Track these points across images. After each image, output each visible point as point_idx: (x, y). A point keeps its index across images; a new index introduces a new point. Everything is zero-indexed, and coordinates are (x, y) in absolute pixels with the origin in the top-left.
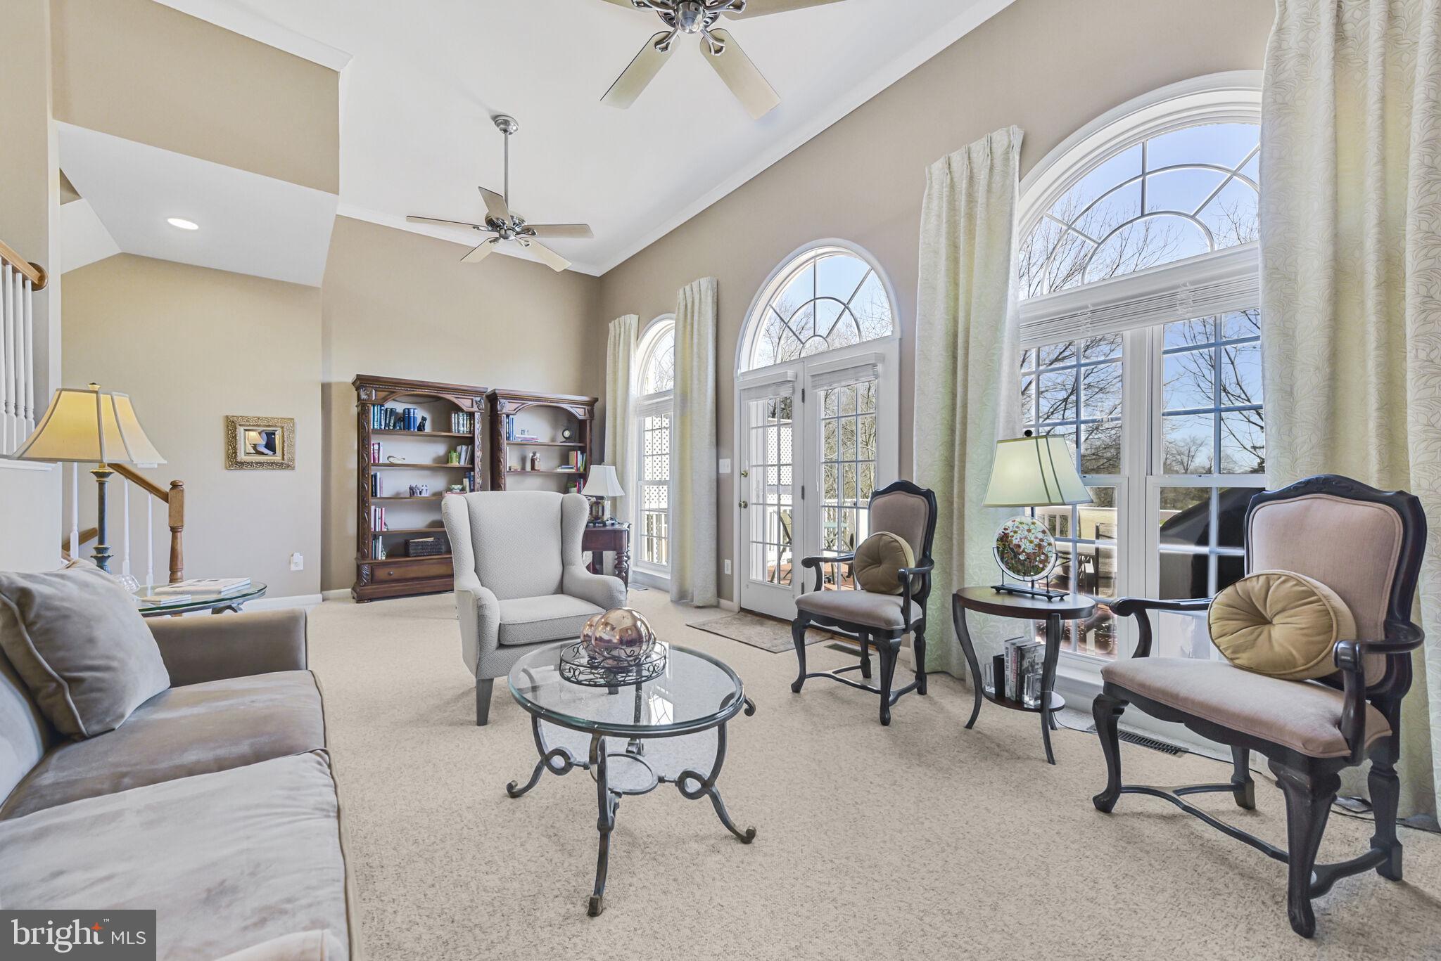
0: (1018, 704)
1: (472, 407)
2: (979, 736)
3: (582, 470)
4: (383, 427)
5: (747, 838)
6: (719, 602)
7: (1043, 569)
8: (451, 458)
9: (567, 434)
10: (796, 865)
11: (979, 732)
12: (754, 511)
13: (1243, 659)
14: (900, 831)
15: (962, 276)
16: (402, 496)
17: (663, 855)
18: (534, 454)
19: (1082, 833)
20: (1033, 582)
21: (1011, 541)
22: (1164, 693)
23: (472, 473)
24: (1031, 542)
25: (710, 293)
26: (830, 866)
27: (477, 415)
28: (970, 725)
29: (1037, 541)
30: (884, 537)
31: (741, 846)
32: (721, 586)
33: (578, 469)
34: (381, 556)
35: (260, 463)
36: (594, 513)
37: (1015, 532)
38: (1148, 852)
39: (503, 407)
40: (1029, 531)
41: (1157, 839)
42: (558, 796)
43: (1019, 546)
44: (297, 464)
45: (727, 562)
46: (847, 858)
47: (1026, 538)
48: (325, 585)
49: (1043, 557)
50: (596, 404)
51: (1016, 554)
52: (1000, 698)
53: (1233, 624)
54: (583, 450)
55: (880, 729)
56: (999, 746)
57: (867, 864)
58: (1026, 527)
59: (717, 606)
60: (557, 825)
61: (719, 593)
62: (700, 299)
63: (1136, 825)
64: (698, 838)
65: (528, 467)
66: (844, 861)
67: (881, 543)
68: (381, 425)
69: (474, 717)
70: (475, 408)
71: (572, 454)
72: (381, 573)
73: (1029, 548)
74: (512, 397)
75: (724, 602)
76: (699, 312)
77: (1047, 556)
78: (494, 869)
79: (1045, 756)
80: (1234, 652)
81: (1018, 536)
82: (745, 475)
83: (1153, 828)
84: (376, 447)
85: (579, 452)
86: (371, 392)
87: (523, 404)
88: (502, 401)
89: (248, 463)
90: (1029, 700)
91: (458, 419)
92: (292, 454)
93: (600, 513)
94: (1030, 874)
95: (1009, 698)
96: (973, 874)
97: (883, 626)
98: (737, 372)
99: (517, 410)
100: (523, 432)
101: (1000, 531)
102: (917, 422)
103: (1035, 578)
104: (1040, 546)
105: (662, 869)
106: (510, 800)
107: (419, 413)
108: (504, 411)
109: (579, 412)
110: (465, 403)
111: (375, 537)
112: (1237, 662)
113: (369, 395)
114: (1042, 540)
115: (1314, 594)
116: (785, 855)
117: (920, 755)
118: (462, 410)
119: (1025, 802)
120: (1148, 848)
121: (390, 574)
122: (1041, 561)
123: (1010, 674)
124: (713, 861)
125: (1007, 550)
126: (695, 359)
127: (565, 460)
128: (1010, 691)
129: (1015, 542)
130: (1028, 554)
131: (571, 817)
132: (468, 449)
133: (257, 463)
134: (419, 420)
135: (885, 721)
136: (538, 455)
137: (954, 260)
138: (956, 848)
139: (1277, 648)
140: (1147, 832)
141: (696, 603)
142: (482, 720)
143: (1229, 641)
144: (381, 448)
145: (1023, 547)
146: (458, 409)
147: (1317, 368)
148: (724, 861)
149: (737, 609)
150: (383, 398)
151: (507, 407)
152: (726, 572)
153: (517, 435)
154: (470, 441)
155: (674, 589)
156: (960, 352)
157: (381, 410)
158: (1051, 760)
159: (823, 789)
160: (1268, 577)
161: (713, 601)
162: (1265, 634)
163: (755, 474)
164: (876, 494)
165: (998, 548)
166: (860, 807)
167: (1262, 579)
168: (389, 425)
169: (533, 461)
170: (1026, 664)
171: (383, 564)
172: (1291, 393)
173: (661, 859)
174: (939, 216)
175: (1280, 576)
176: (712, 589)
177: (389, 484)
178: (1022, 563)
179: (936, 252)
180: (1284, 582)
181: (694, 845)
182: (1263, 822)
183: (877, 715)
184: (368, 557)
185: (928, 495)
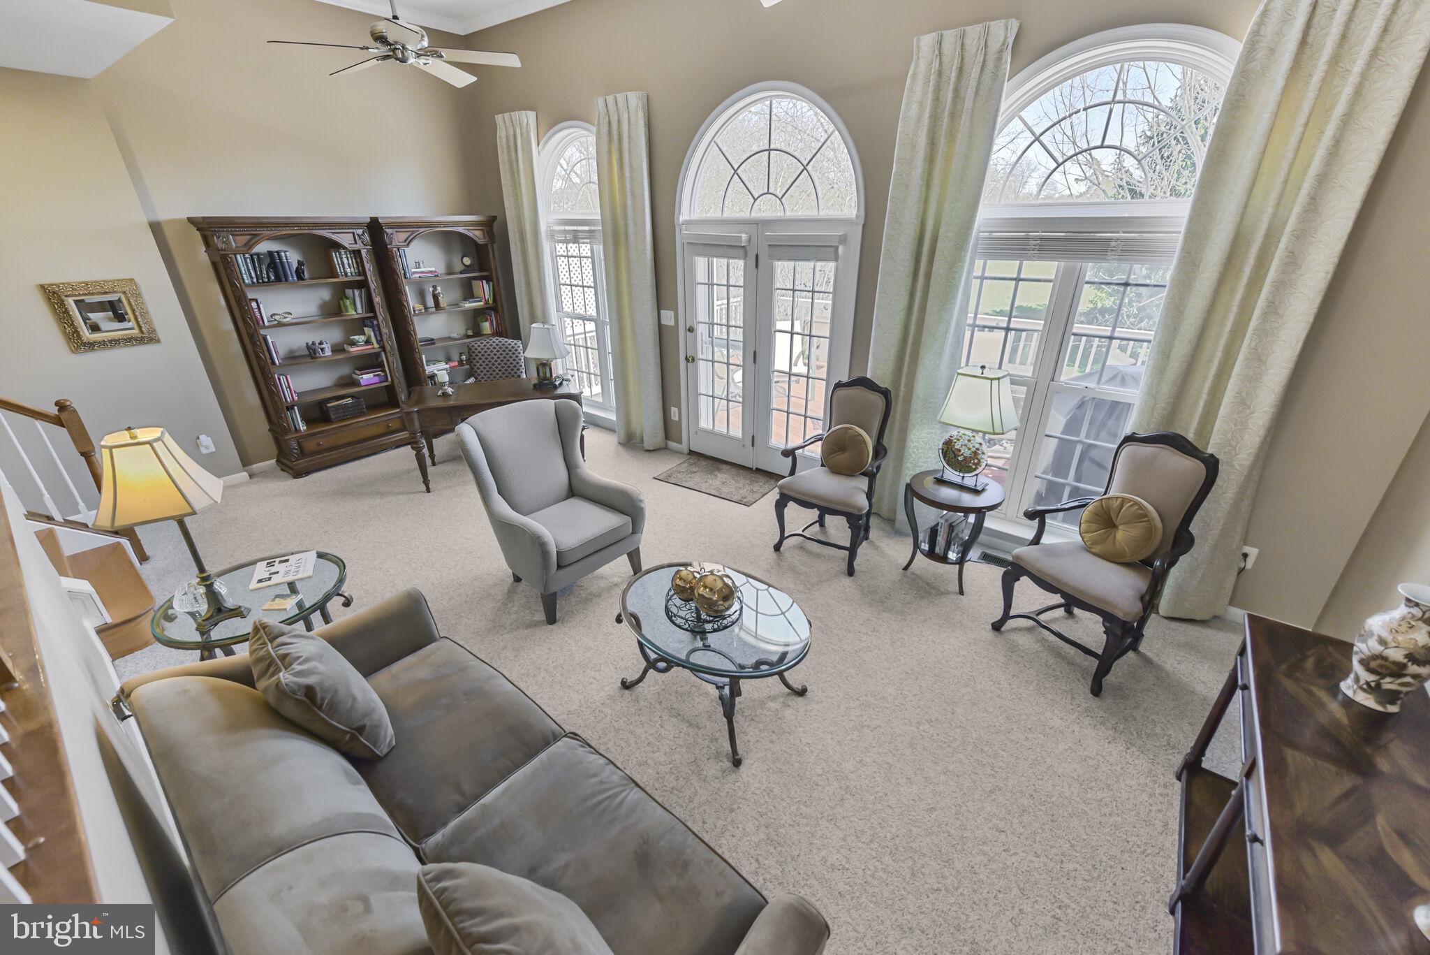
0: (943, 559)
1: (356, 243)
2: (914, 577)
3: (491, 302)
4: (255, 280)
5: (802, 693)
6: (666, 444)
7: (975, 470)
8: (346, 307)
9: (467, 261)
10: (839, 706)
11: (913, 574)
12: (703, 367)
13: (1097, 549)
14: (889, 669)
15: (936, 182)
16: (297, 354)
17: (756, 716)
18: (435, 288)
19: (988, 649)
20: (963, 477)
21: (954, 446)
22: (1052, 577)
23: (375, 322)
24: (969, 449)
25: (641, 114)
26: (858, 702)
27: (364, 252)
28: (906, 568)
29: (974, 449)
30: (850, 431)
31: (800, 699)
32: (669, 430)
33: (487, 302)
34: (302, 427)
35: (115, 340)
36: (541, 375)
37: (958, 440)
38: (1023, 657)
39: (391, 240)
40: (969, 441)
41: (1026, 647)
42: (660, 682)
43: (960, 451)
44: (161, 333)
45: (674, 410)
46: (866, 695)
47: (966, 445)
48: (246, 461)
49: (976, 461)
50: (495, 224)
51: (956, 456)
52: (931, 554)
53: (1094, 526)
54: (488, 279)
55: (847, 581)
56: (928, 584)
57: (878, 697)
58: (968, 438)
59: (666, 448)
60: (675, 706)
61: (667, 436)
62: (629, 120)
63: (1015, 638)
64: (773, 698)
65: (430, 302)
66: (865, 698)
67: (847, 436)
68: (251, 277)
69: (541, 616)
70: (359, 245)
71: (477, 285)
72: (311, 445)
73: (967, 453)
74: (400, 225)
75: (672, 444)
76: (629, 137)
77: (979, 460)
78: (655, 748)
79: (957, 589)
80: (1092, 544)
81: (960, 443)
82: (691, 330)
83: (1024, 639)
84: (254, 305)
85: (484, 282)
86: (228, 239)
87: (413, 232)
88: (389, 231)
89: (100, 342)
90: (952, 556)
91: (341, 259)
92: (149, 323)
93: (548, 375)
94: (966, 685)
95: (938, 555)
96: (936, 692)
97: (855, 512)
98: (678, 219)
99: (408, 242)
100: (418, 265)
101: (946, 437)
102: (877, 318)
103: (966, 475)
104: (975, 453)
105: (761, 726)
106: (627, 692)
107: (292, 257)
108: (394, 244)
109: (477, 234)
110: (345, 239)
111: (290, 408)
112: (1093, 550)
113: (227, 243)
114: (978, 449)
115: (1146, 516)
116: (829, 700)
117: (882, 602)
118: (344, 248)
119: (953, 631)
120: (1022, 654)
121: (319, 445)
122: (974, 464)
123: (941, 540)
124: (788, 713)
125: (949, 452)
126: (629, 198)
127: (469, 294)
128: (939, 550)
129: (957, 447)
130: (965, 457)
131: (679, 698)
132: (361, 292)
133: (110, 341)
134: (295, 265)
135: (851, 572)
136: (439, 289)
137: (931, 160)
138: (924, 675)
139: (1117, 545)
140: (1021, 642)
141: (647, 445)
142: (551, 619)
143: (1091, 537)
144: (261, 306)
145: (962, 451)
146: (337, 246)
147: (1190, 341)
148: (795, 712)
149: (686, 451)
150: (246, 244)
151: (398, 237)
152: (673, 418)
153: (414, 272)
154: (362, 285)
155: (622, 432)
156: (924, 259)
157: (245, 259)
158: (961, 592)
159: (832, 643)
160: (1124, 500)
161: (663, 445)
162: (1113, 534)
163: (702, 330)
164: (839, 385)
165: (943, 449)
166: (860, 654)
167: (1119, 500)
168: (262, 278)
169: (436, 297)
170: (953, 535)
171: (309, 436)
172: (1168, 356)
173: (756, 718)
174: (921, 104)
175: (1130, 501)
176: (661, 434)
177: (281, 343)
178: (960, 463)
179: (913, 146)
180: (1131, 506)
181: (772, 705)
182: (1077, 622)
183: (844, 566)
184: (290, 431)
185: (885, 393)
